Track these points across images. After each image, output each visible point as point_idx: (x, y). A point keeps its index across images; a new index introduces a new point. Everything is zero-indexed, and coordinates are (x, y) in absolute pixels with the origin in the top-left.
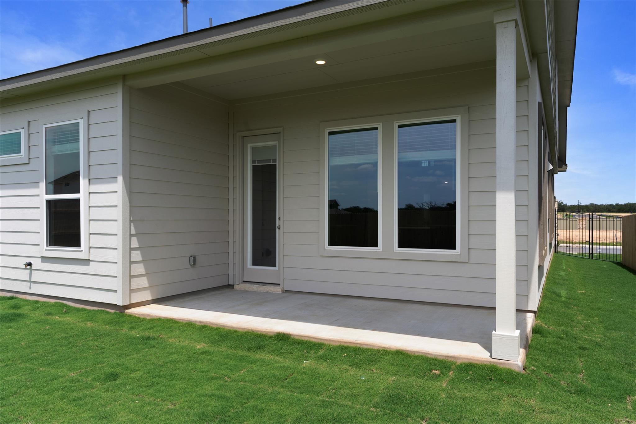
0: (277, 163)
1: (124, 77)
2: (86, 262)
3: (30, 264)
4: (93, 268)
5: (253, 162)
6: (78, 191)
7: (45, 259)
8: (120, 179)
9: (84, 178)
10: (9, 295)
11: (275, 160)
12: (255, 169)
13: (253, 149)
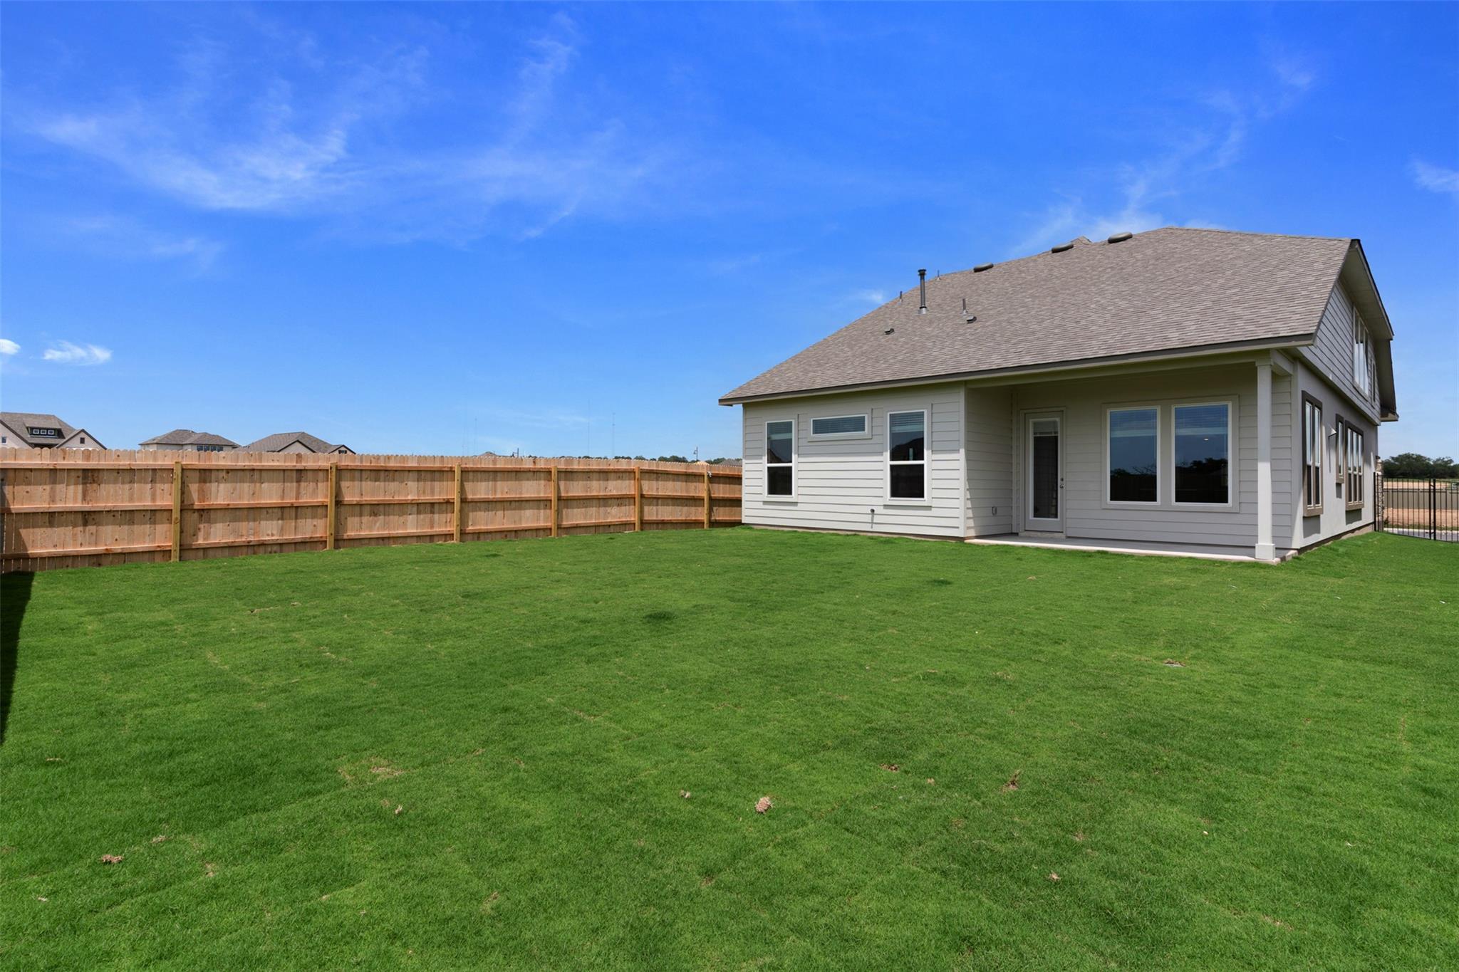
0: (1059, 435)
1: (966, 382)
2: (929, 508)
3: (873, 511)
4: (934, 512)
5: (1035, 434)
6: (923, 459)
7: (886, 506)
8: (962, 451)
9: (928, 449)
10: (853, 533)
11: (1056, 433)
12: (1037, 440)
13: (1035, 424)
